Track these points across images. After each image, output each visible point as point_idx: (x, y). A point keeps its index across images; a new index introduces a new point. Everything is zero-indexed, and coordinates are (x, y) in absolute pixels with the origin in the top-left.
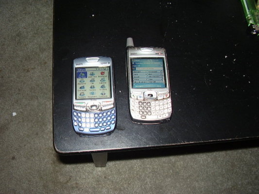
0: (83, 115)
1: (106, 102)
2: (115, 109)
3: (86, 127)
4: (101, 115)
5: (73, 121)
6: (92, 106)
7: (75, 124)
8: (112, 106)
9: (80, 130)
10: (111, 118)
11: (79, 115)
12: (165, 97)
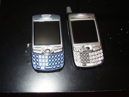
0: (40, 57)
1: (57, 47)
2: (63, 52)
3: (42, 66)
4: (53, 57)
5: (33, 61)
6: (46, 50)
7: (34, 63)
8: (61, 50)
9: (38, 68)
10: (61, 58)
11: (37, 57)
12: (98, 49)
